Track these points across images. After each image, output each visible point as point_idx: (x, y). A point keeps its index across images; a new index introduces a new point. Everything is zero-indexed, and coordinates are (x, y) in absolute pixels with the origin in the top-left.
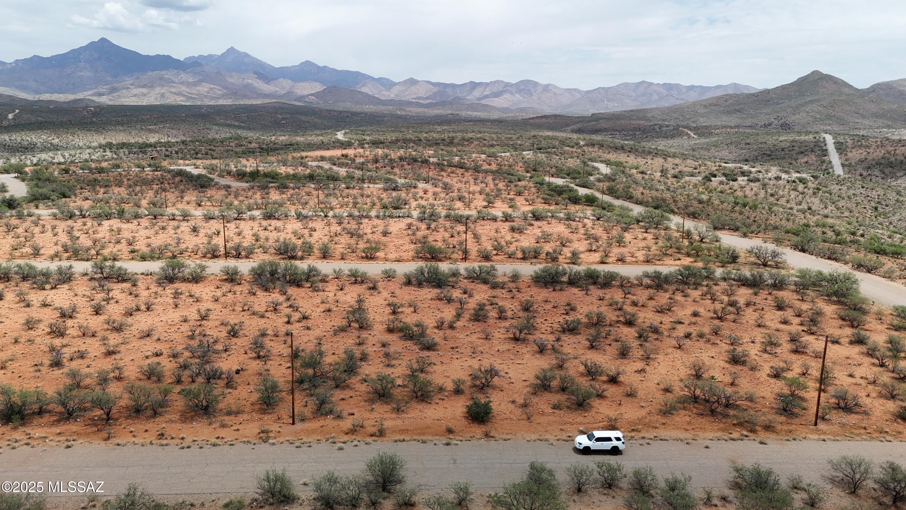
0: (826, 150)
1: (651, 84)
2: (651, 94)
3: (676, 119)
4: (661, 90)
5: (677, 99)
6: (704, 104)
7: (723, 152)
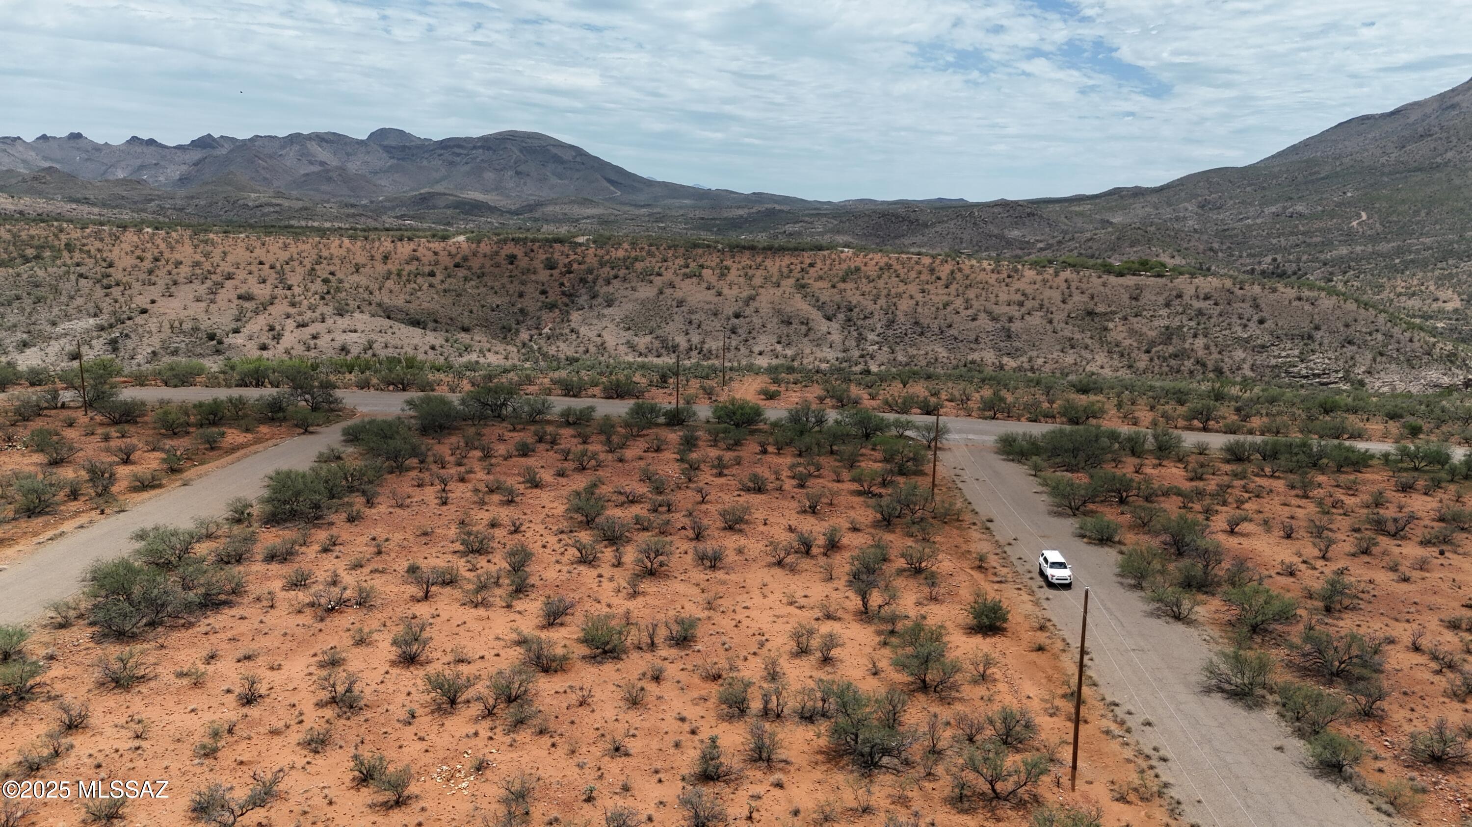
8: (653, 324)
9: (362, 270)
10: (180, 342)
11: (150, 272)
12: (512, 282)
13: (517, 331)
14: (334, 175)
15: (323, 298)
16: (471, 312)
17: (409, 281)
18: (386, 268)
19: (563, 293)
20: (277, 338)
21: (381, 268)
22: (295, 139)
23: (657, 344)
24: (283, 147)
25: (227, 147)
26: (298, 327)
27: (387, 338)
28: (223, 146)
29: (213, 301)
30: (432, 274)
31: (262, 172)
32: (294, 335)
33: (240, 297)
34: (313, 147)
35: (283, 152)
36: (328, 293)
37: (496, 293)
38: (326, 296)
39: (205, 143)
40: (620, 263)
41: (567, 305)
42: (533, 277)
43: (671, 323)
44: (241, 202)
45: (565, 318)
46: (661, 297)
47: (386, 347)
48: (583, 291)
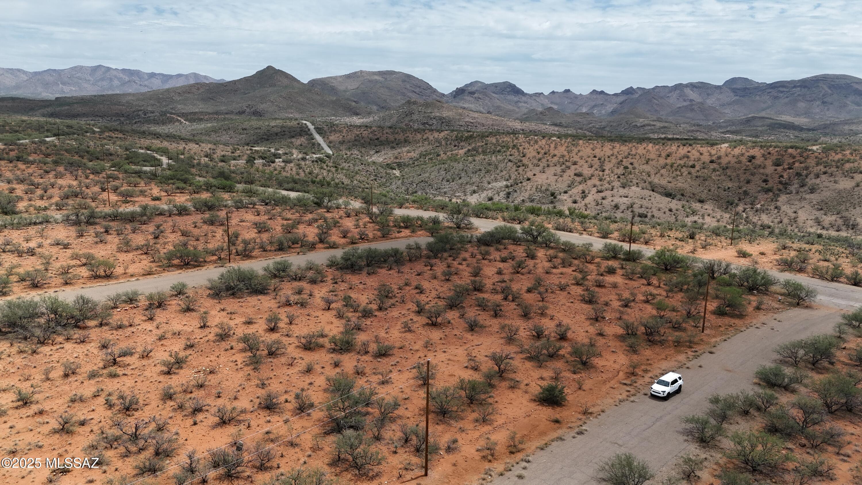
0: (312, 134)
1: (109, 69)
2: (111, 80)
3: (153, 105)
4: (121, 75)
5: (141, 85)
6: (178, 91)
7: (224, 137)
8: (843, 207)
9: (650, 162)
10: (537, 196)
11: (539, 160)
12: (745, 173)
13: (737, 205)
14: (695, 107)
15: (619, 177)
16: (709, 191)
17: (676, 170)
18: (665, 161)
19: (780, 182)
20: (584, 197)
21: (662, 161)
22: (679, 87)
23: (840, 222)
24: (671, 92)
25: (640, 93)
26: (597, 192)
27: (645, 203)
28: (637, 93)
29: (561, 176)
30: (693, 166)
31: (655, 106)
32: (594, 196)
33: (575, 175)
34: (688, 91)
35: (669, 95)
36: (623, 174)
37: (731, 180)
38: (621, 177)
39: (629, 91)
40: (833, 164)
41: (780, 190)
42: (762, 171)
43: (858, 208)
44: (634, 124)
45: (775, 198)
46: (856, 189)
47: (641, 207)
48: (796, 181)
